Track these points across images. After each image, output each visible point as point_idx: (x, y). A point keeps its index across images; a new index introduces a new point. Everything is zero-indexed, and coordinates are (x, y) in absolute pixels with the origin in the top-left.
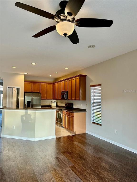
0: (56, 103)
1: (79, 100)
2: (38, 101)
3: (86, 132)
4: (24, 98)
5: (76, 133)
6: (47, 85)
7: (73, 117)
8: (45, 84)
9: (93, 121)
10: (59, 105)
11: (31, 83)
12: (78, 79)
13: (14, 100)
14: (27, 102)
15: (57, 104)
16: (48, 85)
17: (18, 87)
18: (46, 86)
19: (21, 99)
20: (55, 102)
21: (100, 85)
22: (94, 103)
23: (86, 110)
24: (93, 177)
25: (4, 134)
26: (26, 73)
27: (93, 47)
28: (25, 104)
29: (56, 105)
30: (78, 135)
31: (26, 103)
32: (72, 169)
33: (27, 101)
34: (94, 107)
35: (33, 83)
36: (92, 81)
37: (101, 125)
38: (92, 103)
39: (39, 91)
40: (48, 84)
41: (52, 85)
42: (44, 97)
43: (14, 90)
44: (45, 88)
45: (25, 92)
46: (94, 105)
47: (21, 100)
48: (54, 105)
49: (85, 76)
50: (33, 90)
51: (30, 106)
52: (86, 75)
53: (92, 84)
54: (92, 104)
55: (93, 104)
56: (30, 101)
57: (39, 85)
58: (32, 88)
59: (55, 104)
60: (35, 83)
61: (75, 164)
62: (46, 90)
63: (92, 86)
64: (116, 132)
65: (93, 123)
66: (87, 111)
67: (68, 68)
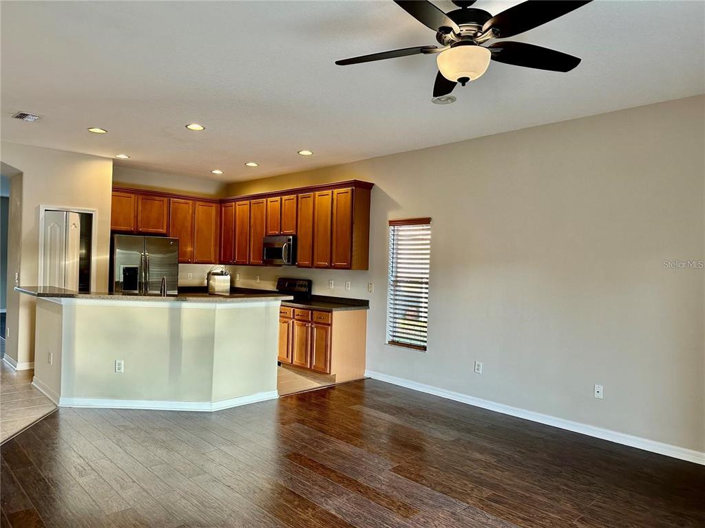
0: (228, 277)
1: (348, 268)
2: (165, 270)
3: (367, 375)
4: (108, 257)
5: (339, 380)
6: (194, 207)
7: (331, 325)
8: (190, 202)
9: (391, 338)
10: (240, 283)
11: (133, 196)
12: (344, 194)
13: (71, 261)
14: (126, 270)
15: (232, 281)
16: (200, 208)
17: (86, 209)
18: (194, 213)
19: (99, 257)
20: (222, 274)
21: (426, 221)
22: (399, 279)
23: (368, 301)
24: (471, 486)
25: (72, 396)
26: (122, 157)
27: (449, 101)
28: (116, 279)
29: (227, 285)
30: (347, 384)
31: (119, 277)
32: (401, 473)
33: (122, 266)
34: (397, 291)
35: (140, 197)
36: (394, 205)
37: (424, 348)
38: (393, 279)
39: (164, 231)
40: (201, 203)
41: (214, 208)
42: (184, 254)
43: (71, 223)
44: (189, 218)
45: (113, 232)
46: (398, 284)
47: (97, 261)
48: (221, 283)
49: (369, 186)
50: (139, 224)
51: (136, 289)
52: (373, 184)
53: (393, 216)
54: (392, 283)
55: (394, 281)
56: (137, 268)
57: (165, 206)
58: (136, 217)
59: (224, 281)
60: (148, 195)
61: (399, 463)
62: (193, 227)
63: (392, 223)
64: (478, 366)
65: (393, 343)
66: (370, 305)
67: (310, 153)
